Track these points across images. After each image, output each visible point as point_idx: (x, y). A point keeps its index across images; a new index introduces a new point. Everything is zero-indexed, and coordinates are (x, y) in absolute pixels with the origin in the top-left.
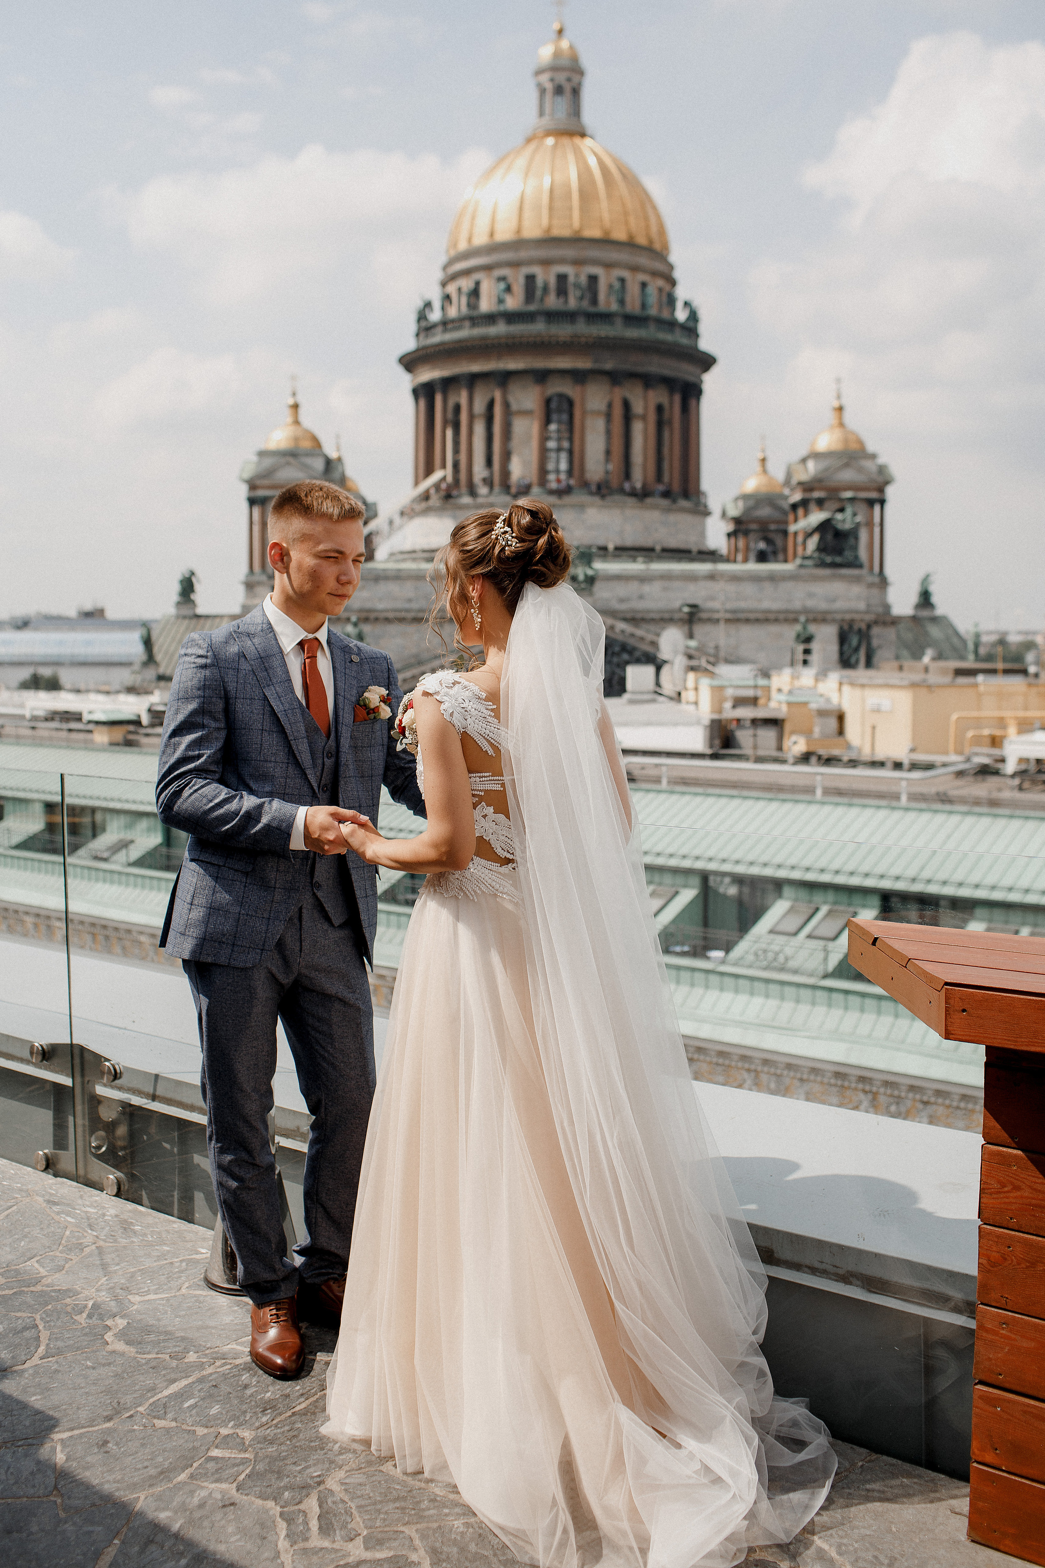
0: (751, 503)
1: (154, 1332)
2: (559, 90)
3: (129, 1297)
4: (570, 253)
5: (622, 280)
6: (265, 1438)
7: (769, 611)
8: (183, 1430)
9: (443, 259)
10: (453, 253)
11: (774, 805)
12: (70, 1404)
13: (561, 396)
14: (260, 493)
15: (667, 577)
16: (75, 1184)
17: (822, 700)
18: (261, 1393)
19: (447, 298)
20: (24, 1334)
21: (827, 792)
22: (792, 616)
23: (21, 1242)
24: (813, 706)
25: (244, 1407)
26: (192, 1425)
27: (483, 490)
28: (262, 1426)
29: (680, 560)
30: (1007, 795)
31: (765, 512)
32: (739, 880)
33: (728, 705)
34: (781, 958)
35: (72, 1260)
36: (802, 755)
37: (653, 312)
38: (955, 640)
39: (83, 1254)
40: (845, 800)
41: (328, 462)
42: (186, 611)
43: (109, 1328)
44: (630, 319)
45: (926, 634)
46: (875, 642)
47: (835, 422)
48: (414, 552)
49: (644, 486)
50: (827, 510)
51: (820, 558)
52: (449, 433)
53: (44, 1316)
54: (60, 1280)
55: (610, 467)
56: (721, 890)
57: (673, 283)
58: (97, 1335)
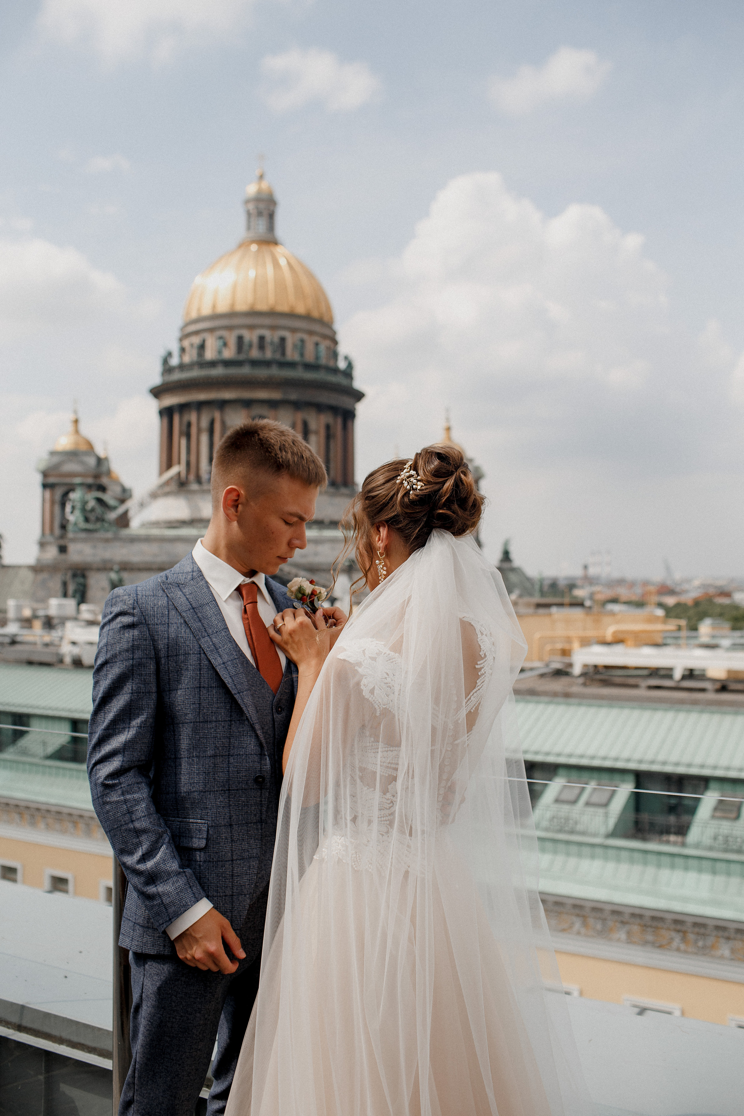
2: (260, 214)
4: (267, 321)
5: (302, 341)
10: (187, 319)
14: (51, 480)
19: (183, 350)
30: (575, 689)
37: (323, 361)
38: (527, 583)
41: (100, 461)
44: (308, 367)
47: (447, 438)
48: (158, 522)
52: (183, 441)
57: (336, 343)
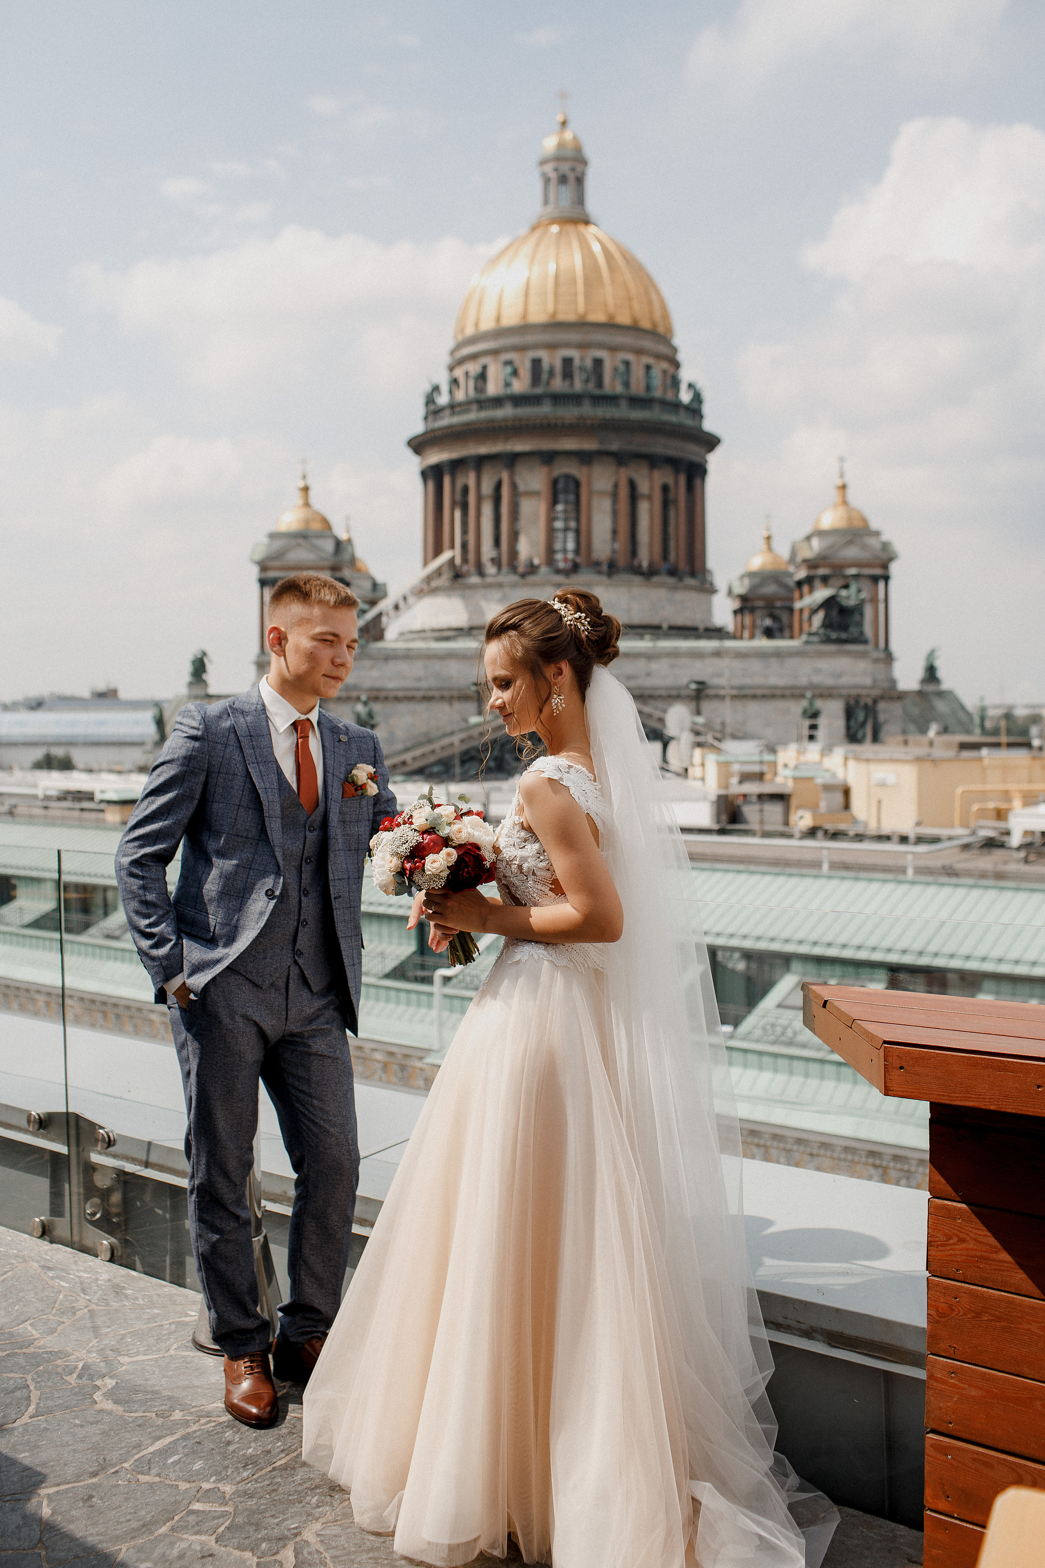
0: (756, 580)
1: (141, 1391)
2: (563, 180)
3: (118, 1358)
4: (575, 337)
5: (627, 364)
6: (245, 1492)
7: (776, 687)
8: (166, 1484)
9: (451, 344)
10: (460, 338)
11: (781, 880)
12: (58, 1460)
13: (568, 477)
14: (271, 574)
15: (674, 654)
16: (70, 1250)
17: (827, 775)
18: (243, 1449)
19: (455, 382)
20: (16, 1394)
21: (833, 866)
22: (797, 692)
23: (15, 1306)
24: (819, 781)
25: (226, 1463)
26: (175, 1480)
27: (491, 569)
28: (242, 1481)
29: (686, 637)
30: (1012, 867)
31: (770, 589)
32: (748, 955)
33: (734, 780)
34: (789, 1033)
35: (64, 1323)
36: (808, 829)
37: (657, 393)
38: (961, 715)
39: (75, 1318)
40: (850, 874)
41: (339, 545)
42: (198, 691)
43: (99, 1388)
44: (636, 401)
45: (932, 708)
46: (882, 717)
47: (839, 500)
48: (423, 631)
49: (651, 565)
50: (832, 586)
51: (825, 634)
52: (458, 514)
53: (35, 1376)
54: (51, 1342)
55: (617, 546)
56: (730, 965)
57: (677, 365)
58: (86, 1395)
